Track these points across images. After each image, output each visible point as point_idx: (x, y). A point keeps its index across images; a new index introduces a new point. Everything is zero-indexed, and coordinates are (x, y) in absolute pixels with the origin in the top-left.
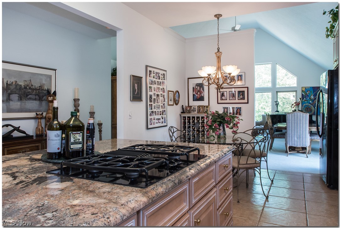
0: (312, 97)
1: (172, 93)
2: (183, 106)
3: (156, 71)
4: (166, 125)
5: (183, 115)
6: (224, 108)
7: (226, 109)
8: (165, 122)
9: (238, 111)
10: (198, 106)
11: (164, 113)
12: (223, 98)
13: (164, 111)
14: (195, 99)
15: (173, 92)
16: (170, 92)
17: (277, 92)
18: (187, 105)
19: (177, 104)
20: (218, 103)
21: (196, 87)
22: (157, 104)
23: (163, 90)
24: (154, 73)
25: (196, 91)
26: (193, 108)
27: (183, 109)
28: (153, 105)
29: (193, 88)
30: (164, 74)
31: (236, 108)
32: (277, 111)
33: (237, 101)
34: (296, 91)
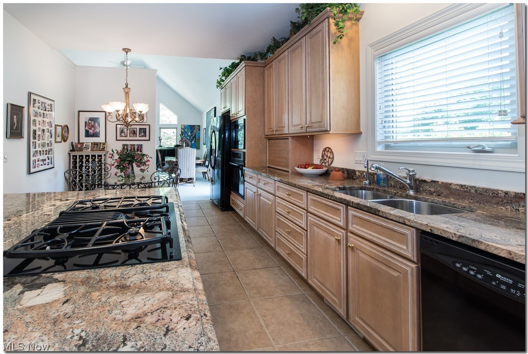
0: (189, 134)
1: (60, 127)
2: (72, 143)
3: (42, 100)
4: (53, 166)
5: (73, 154)
6: (124, 145)
7: (126, 146)
8: (51, 164)
9: (139, 148)
10: (92, 143)
11: (50, 152)
12: (123, 134)
13: (51, 149)
14: (87, 135)
15: (61, 126)
16: (58, 127)
17: (160, 128)
18: (77, 142)
19: (65, 141)
20: (117, 140)
21: (90, 122)
22: (43, 141)
23: (50, 124)
24: (39, 103)
25: (89, 126)
26: (86, 145)
27: (73, 146)
28: (38, 142)
29: (86, 122)
30: (51, 105)
31: (137, 145)
32: (160, 146)
34: (177, 128)
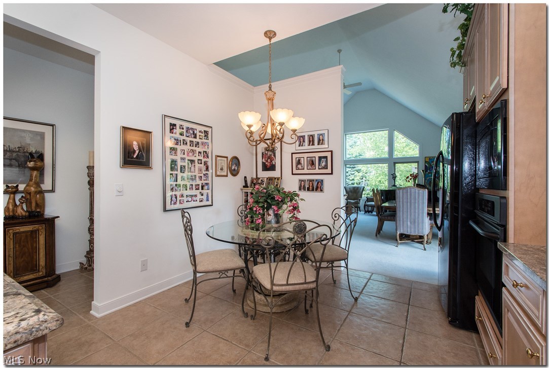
1: (226, 159)
2: (245, 177)
3: (186, 125)
5: (246, 190)
6: (301, 181)
7: (303, 182)
8: (208, 200)
9: (319, 186)
10: (267, 178)
11: (206, 187)
12: (299, 166)
13: (207, 184)
14: (266, 168)
15: (227, 157)
16: (218, 158)
17: (395, 163)
18: (255, 177)
19: (234, 175)
20: (293, 174)
21: (266, 152)
22: (190, 174)
23: (206, 154)
24: (183, 129)
25: (265, 158)
26: (261, 180)
27: (246, 181)
28: (180, 175)
29: (263, 153)
30: (205, 132)
31: (316, 180)
32: (394, 186)
33: (317, 171)
34: (418, 162)
